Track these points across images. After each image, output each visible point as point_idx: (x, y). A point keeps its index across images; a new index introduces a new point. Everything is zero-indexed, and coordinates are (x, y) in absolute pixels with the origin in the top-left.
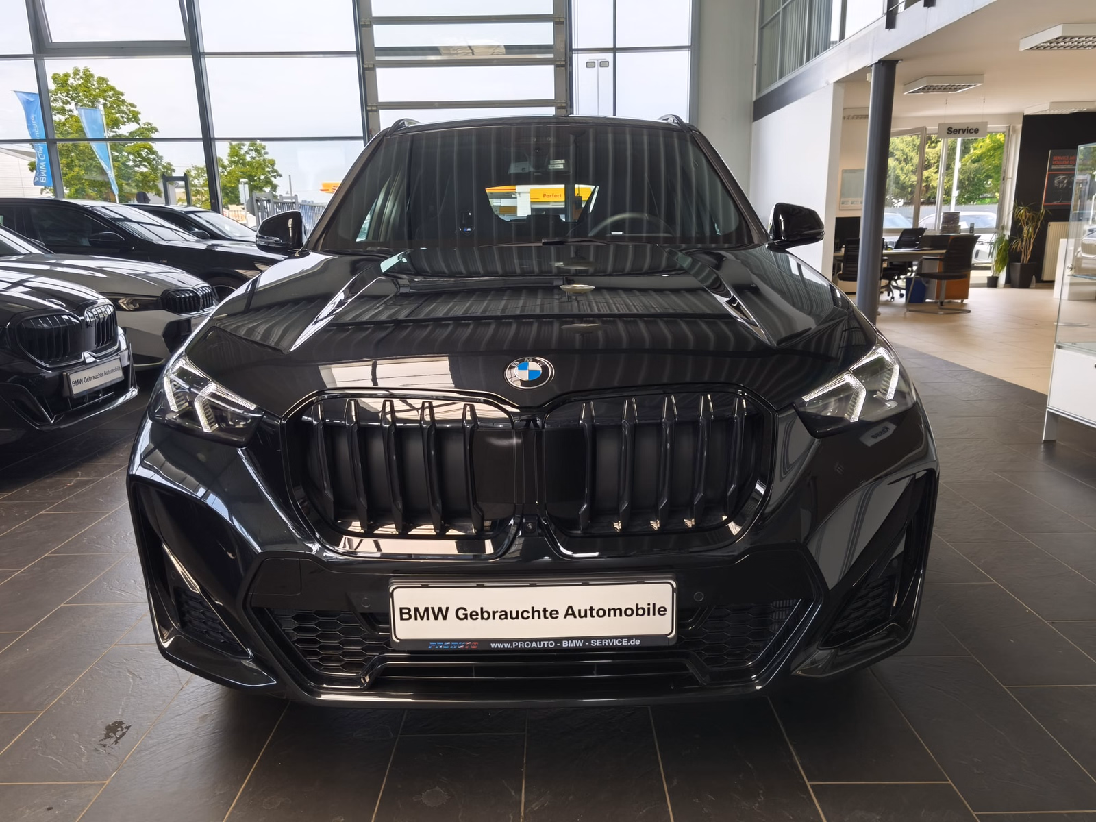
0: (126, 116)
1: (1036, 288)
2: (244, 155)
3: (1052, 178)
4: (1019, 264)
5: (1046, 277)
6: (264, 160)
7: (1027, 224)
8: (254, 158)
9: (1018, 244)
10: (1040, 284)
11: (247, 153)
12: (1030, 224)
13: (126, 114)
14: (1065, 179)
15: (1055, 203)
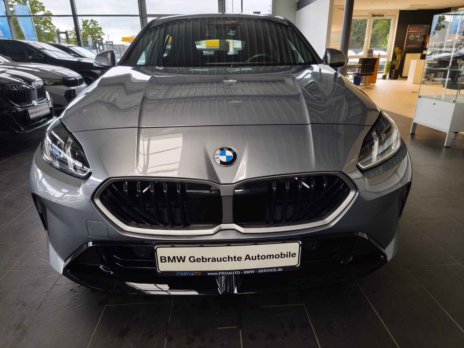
0: (39, 8)
1: (400, 79)
2: (89, 25)
3: (409, 36)
5: (404, 75)
6: (97, 27)
7: (398, 54)
8: (92, 27)
9: (394, 63)
10: (401, 78)
11: (90, 24)
12: (399, 54)
13: (39, 7)
14: (413, 36)
15: (409, 46)
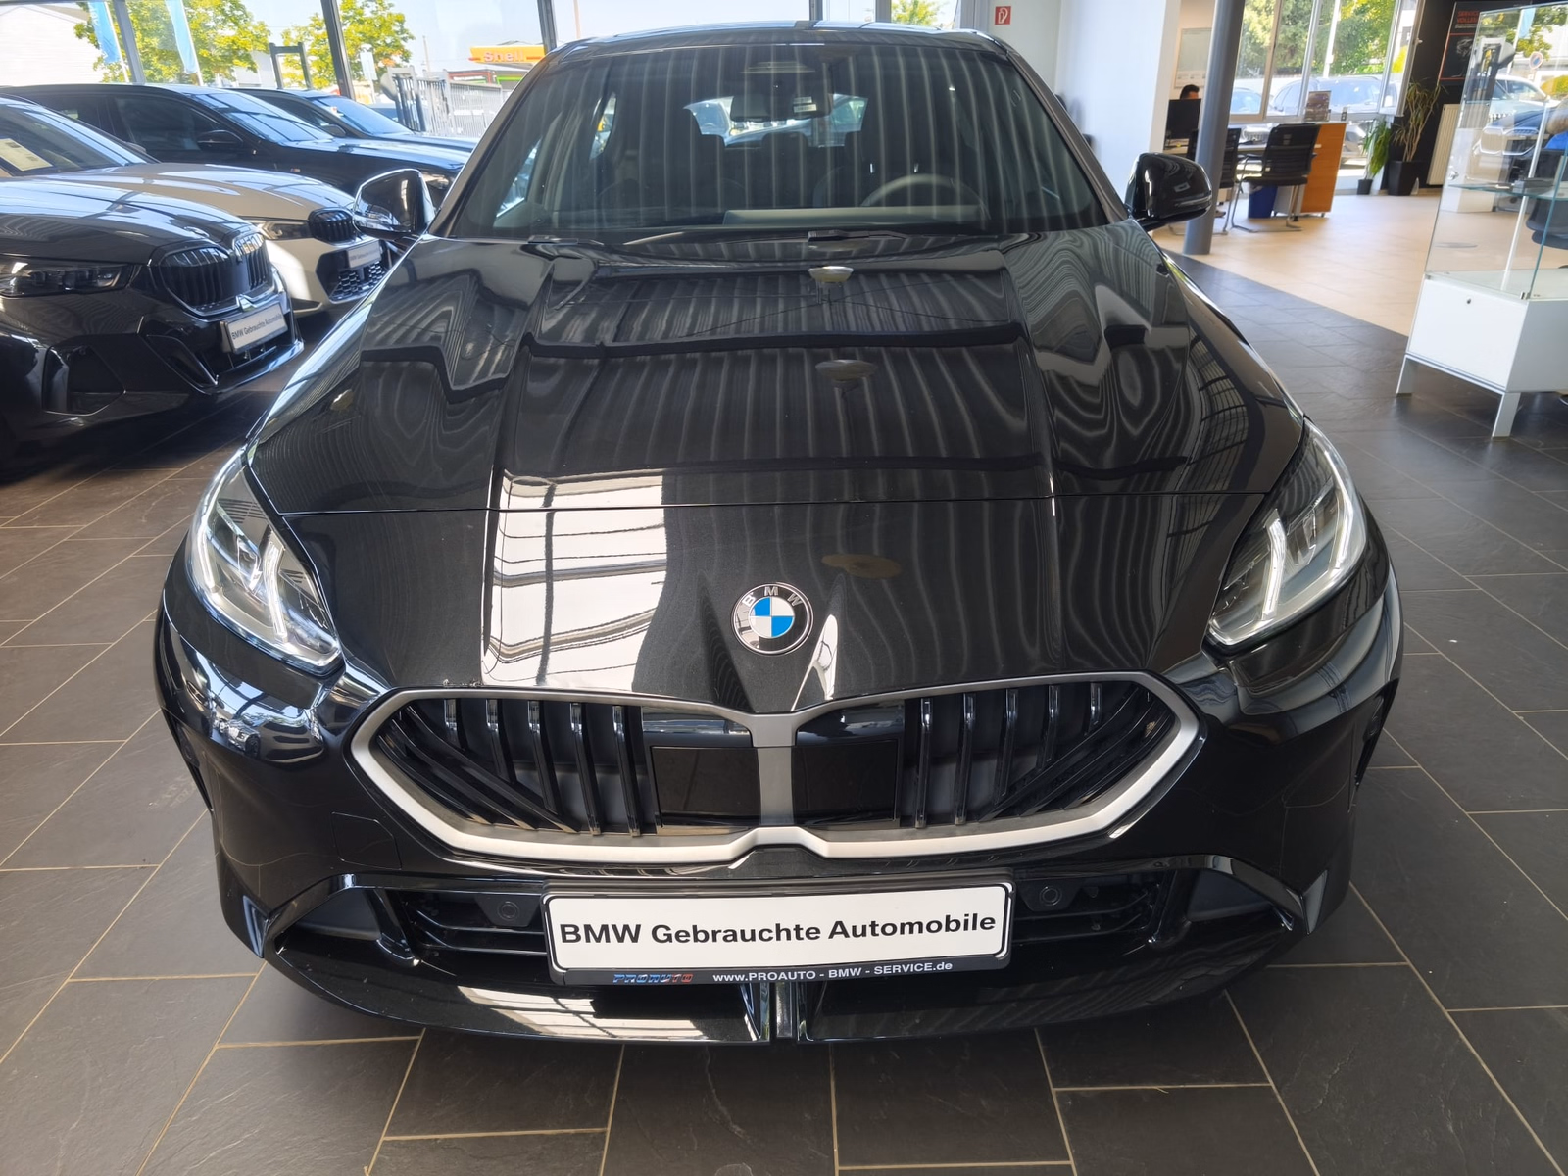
1: (1419, 195)
3: (1452, 41)
4: (1400, 162)
5: (1432, 180)
7: (1416, 106)
9: (1401, 135)
10: (1424, 190)
15: (1454, 78)
